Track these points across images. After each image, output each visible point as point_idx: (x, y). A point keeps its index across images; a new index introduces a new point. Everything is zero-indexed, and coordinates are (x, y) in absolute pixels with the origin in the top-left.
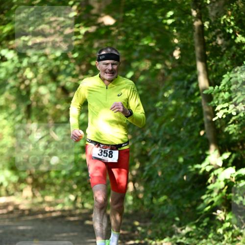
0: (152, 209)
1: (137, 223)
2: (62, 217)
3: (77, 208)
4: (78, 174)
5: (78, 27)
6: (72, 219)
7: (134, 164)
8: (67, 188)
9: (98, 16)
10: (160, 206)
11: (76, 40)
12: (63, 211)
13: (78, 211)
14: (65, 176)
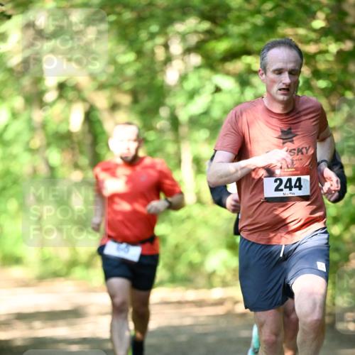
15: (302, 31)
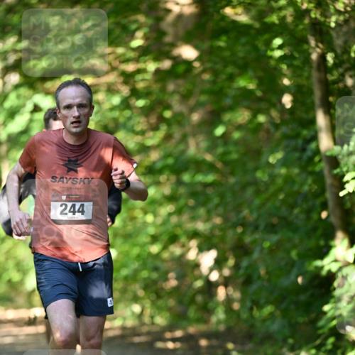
0: (252, 326)
1: (230, 346)
2: (122, 337)
3: (143, 324)
4: (145, 274)
5: (145, 62)
6: (137, 340)
7: (226, 260)
8: (129, 295)
9: (173, 45)
10: (264, 321)
11: (143, 80)
12: (123, 328)
13: (145, 329)
14: (126, 278)
15: (120, 50)
